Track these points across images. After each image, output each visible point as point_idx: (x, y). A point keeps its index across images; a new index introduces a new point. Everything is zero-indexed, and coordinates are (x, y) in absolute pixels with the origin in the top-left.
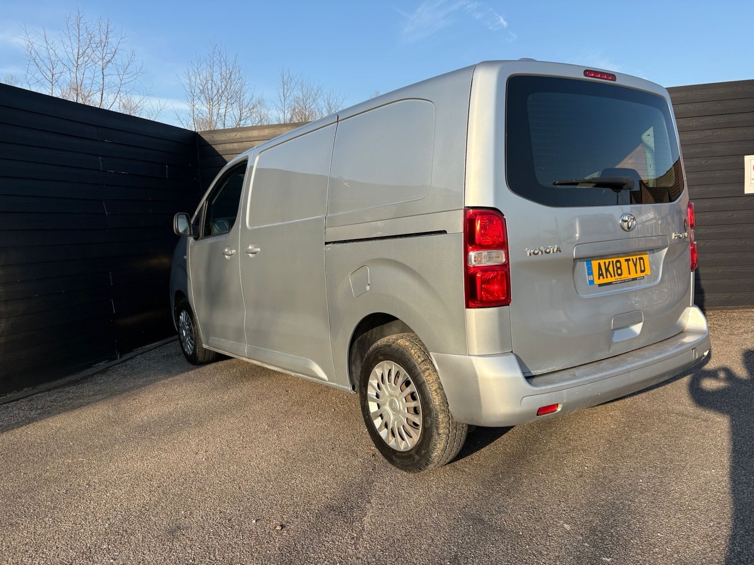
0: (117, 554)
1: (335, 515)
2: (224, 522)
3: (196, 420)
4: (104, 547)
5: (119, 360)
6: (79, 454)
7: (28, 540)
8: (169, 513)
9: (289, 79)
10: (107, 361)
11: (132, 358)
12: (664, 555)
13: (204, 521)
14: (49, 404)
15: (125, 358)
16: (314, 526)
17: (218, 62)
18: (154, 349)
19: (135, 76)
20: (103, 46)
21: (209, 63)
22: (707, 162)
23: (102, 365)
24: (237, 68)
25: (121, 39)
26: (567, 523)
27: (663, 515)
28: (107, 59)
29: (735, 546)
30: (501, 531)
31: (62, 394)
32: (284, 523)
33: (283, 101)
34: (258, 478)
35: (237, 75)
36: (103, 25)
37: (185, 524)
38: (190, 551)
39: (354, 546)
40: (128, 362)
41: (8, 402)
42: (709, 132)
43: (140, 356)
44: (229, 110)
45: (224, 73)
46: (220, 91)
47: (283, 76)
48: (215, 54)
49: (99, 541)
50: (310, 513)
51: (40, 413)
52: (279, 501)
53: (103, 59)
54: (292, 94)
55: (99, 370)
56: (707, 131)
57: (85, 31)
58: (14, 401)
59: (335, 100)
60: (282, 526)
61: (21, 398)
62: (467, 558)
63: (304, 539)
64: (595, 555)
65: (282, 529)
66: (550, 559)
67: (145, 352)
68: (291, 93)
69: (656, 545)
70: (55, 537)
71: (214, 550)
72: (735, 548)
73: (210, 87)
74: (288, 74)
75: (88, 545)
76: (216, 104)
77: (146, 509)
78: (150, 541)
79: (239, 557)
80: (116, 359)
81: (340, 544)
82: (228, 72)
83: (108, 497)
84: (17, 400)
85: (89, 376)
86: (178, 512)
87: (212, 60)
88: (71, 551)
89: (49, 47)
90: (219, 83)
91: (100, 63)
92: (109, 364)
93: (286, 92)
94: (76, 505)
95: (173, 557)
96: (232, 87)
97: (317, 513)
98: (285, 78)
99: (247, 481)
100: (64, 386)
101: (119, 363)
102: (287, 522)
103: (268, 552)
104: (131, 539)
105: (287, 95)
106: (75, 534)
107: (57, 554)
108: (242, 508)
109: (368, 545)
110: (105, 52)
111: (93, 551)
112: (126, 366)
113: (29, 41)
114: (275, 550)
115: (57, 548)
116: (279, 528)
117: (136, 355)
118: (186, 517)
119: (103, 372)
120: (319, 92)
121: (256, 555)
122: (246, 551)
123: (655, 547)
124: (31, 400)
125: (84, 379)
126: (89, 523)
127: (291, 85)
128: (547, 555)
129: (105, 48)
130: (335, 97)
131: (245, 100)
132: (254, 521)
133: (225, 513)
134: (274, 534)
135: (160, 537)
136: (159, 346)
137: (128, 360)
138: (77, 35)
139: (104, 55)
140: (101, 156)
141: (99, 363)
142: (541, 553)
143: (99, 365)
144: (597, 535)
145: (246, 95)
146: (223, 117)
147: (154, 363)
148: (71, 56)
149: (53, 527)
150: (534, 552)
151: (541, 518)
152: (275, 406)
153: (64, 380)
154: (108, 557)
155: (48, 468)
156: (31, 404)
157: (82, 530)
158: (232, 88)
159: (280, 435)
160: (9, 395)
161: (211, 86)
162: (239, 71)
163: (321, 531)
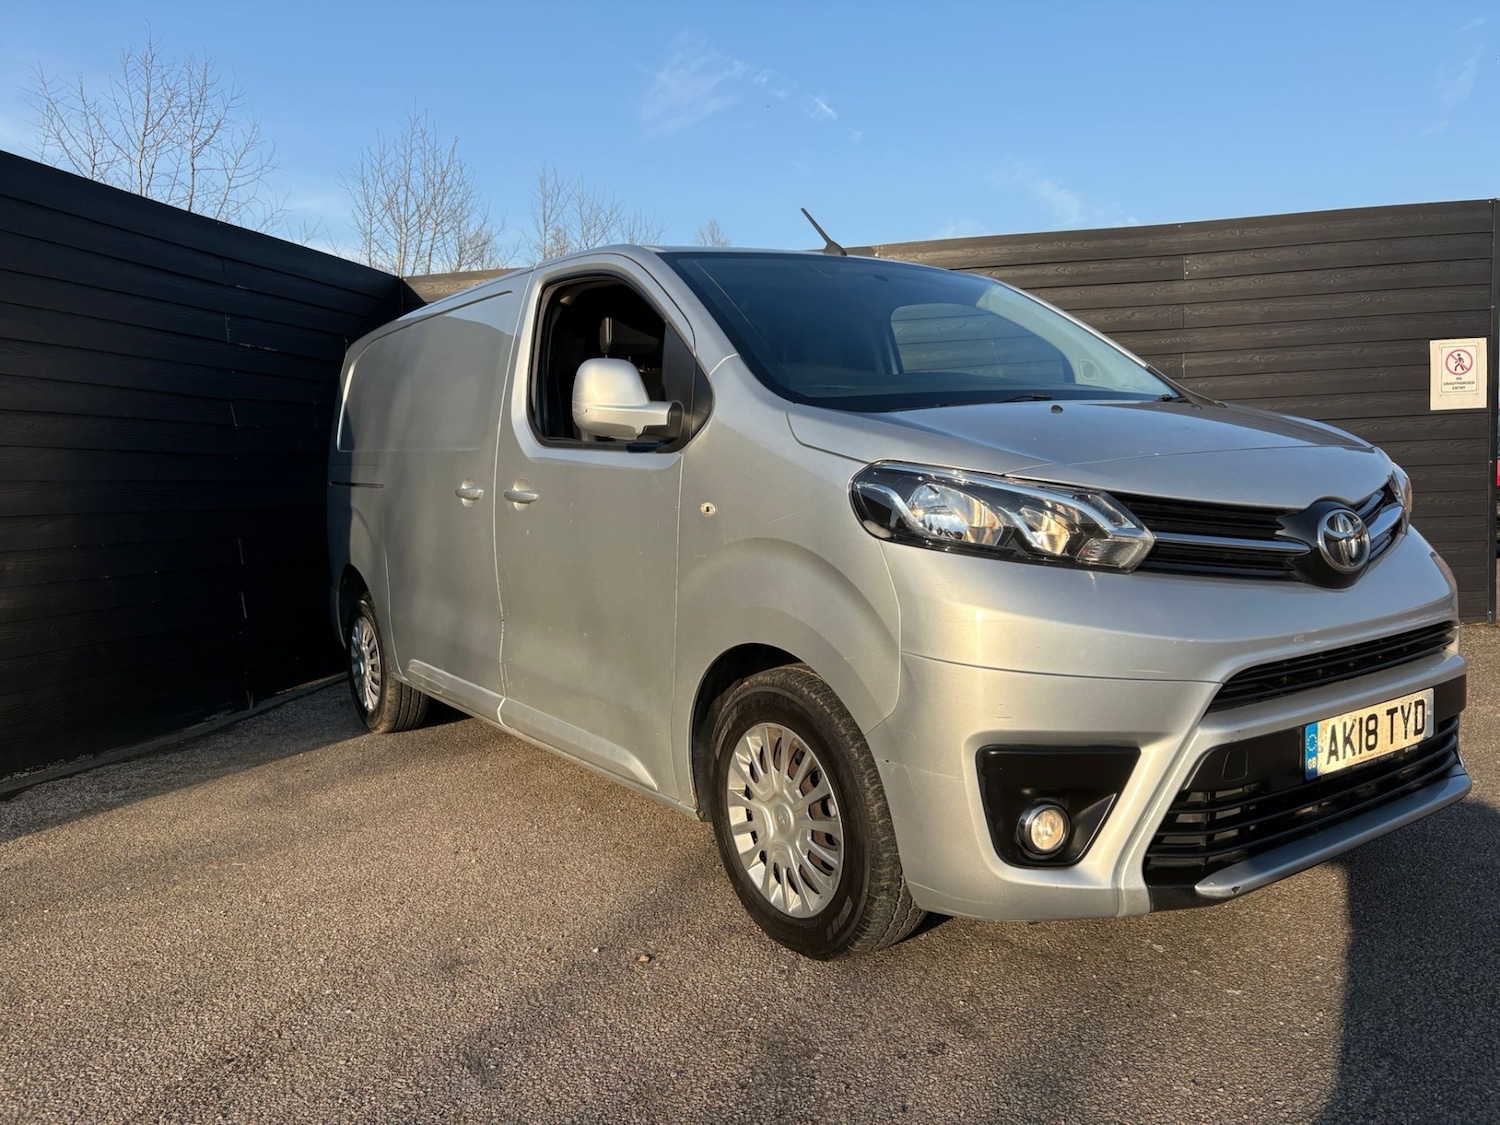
0: (354, 1001)
1: (742, 939)
2: (540, 952)
3: (439, 802)
4: (327, 992)
5: (251, 710)
6: (229, 856)
7: (176, 987)
8: (432, 941)
9: (556, 190)
10: (229, 711)
11: (277, 707)
12: (1331, 986)
13: (501, 951)
14: (137, 780)
15: (263, 705)
16: (707, 956)
17: (419, 151)
18: (317, 691)
19: (258, 173)
20: (194, 111)
21: (402, 151)
22: (1362, 351)
23: (221, 718)
24: (457, 164)
25: (232, 99)
26: (1158, 944)
27: (1323, 930)
28: (202, 137)
29: (1451, 970)
30: (1045, 956)
31: (155, 766)
32: (651, 952)
33: (543, 232)
34: (584, 887)
35: (456, 176)
36: (195, 71)
37: (468, 956)
38: (490, 994)
39: (786, 983)
40: (271, 714)
41: (54, 780)
42: (1365, 297)
43: (291, 703)
44: (439, 244)
45: (430, 172)
46: (423, 209)
47: (543, 182)
48: (415, 137)
49: (314, 984)
50: (696, 938)
51: (125, 796)
52: (633, 921)
53: (193, 137)
54: (560, 218)
55: (218, 726)
56: (1361, 294)
57: (159, 82)
58: (65, 777)
59: (644, 232)
60: (651, 958)
61: (77, 773)
62: (993, 995)
63: (694, 974)
64: (1214, 987)
65: (649, 961)
66: (1135, 993)
67: (303, 696)
68: (558, 216)
69: (1315, 971)
70: (228, 981)
71: (535, 992)
72: (1450, 974)
73: (401, 199)
74: (553, 179)
75: (295, 990)
76: (414, 233)
77: (388, 936)
78: (411, 982)
79: (582, 1001)
80: (246, 708)
81: (760, 980)
82: (438, 170)
83: (310, 919)
84: (71, 775)
85: (200, 737)
86: (449, 939)
87: (408, 146)
88: (265, 1000)
89: (88, 111)
90: (421, 191)
91: (189, 146)
92: (233, 718)
93: (548, 212)
94: (252, 933)
95: (460, 1003)
96: (446, 200)
97: (707, 938)
98: (548, 186)
99: (565, 892)
100: (156, 752)
101: (254, 716)
102: (657, 951)
103: (634, 993)
104: (375, 980)
105: (552, 219)
106: (266, 975)
107: (240, 1006)
108: (566, 933)
109: (812, 981)
110: (198, 123)
111: (308, 999)
112: (269, 719)
113: (49, 99)
114: (646, 990)
115: (238, 996)
116: (644, 959)
117: (284, 703)
118: (467, 947)
119: (225, 730)
120: (615, 215)
121: (613, 998)
122: (593, 992)
123: (1314, 975)
124: (97, 776)
125: (194, 741)
126: (286, 957)
127: (560, 199)
128: (1130, 987)
129: (199, 116)
130: (643, 226)
131: (471, 228)
132: (596, 950)
133: (537, 940)
134: (637, 968)
135: (429, 975)
136: (327, 687)
137: (269, 710)
138: (145, 89)
139: (196, 129)
140: (229, 315)
141: (216, 713)
142: (1119, 985)
143: (214, 719)
144: (1212, 959)
145: (472, 217)
146: (427, 259)
147: (325, 713)
148: (131, 130)
149: (217, 966)
150: (1107, 984)
151: (1111, 937)
152: (586, 778)
153: (150, 743)
154: (339, 1007)
155: (176, 878)
156: (101, 782)
157: (277, 969)
158: (444, 203)
159: (607, 822)
160: (50, 768)
161: (404, 196)
162: (461, 169)
163: (722, 962)
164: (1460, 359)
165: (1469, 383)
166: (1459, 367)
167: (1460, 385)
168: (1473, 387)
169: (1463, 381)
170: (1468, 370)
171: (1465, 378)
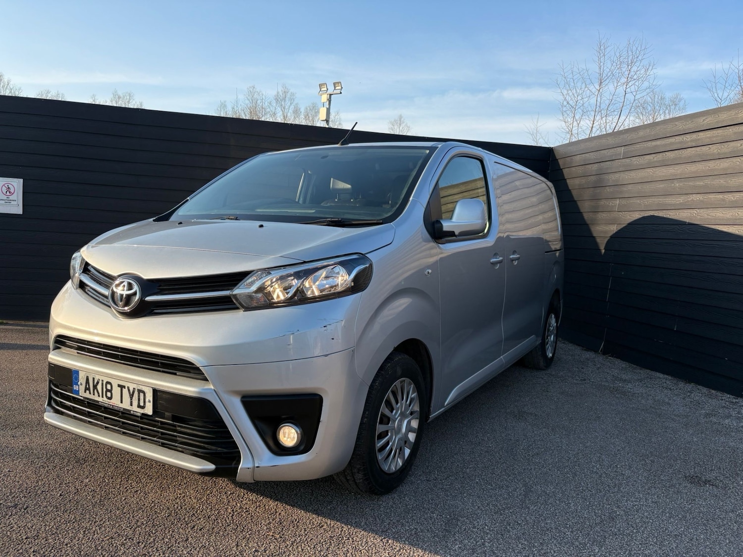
164: (9, 188)
165: (13, 200)
166: (8, 192)
167: (8, 201)
168: (15, 203)
169: (10, 199)
170: (13, 194)
171: (11, 198)
